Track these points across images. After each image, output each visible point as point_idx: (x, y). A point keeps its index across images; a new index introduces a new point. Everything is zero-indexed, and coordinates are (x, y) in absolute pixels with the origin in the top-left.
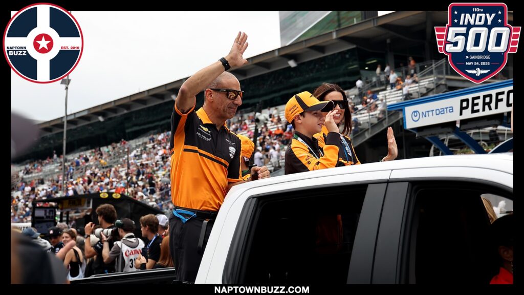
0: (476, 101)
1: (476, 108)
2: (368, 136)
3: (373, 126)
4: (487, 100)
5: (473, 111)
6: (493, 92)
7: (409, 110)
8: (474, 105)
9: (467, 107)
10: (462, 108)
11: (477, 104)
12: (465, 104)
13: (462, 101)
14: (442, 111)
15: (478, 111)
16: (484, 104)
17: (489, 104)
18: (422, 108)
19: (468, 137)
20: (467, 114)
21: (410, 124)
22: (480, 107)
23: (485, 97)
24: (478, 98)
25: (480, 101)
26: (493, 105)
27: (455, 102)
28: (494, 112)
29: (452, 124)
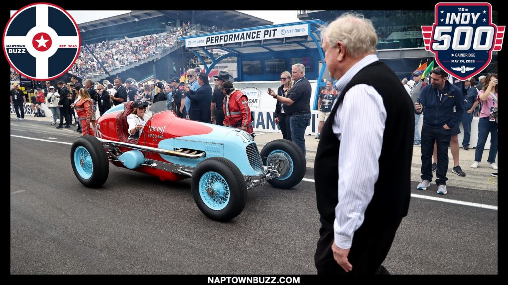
2: (168, 53)
3: (171, 49)
4: (217, 38)
5: (211, 42)
6: (219, 35)
7: (187, 40)
8: (212, 40)
9: (209, 41)
10: (207, 41)
12: (208, 39)
14: (200, 42)
16: (216, 40)
18: (191, 39)
20: (209, 43)
21: (187, 46)
22: (214, 41)
24: (214, 37)
25: (214, 39)
26: (219, 40)
27: (205, 38)
28: (219, 43)
29: (203, 47)
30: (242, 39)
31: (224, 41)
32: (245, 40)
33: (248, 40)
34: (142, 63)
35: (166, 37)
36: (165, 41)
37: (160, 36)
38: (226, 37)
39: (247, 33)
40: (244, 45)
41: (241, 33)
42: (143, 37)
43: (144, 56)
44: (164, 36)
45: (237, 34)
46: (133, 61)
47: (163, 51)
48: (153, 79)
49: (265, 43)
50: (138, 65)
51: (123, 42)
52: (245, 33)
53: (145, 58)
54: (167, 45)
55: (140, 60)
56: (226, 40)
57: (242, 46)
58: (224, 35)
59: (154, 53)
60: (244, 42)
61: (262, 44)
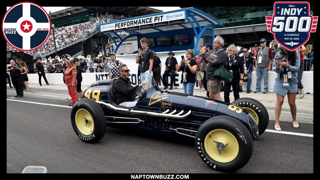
0: (119, 24)
1: (119, 26)
2: (92, 35)
3: (93, 33)
4: (122, 24)
5: (119, 27)
6: (124, 22)
7: (102, 27)
8: (119, 25)
9: (117, 26)
10: (116, 26)
11: (120, 25)
13: (116, 24)
14: (111, 27)
15: (120, 27)
16: (121, 25)
17: (123, 25)
18: (105, 26)
19: (117, 35)
20: (117, 28)
21: (102, 30)
22: (120, 26)
23: (122, 23)
24: (120, 23)
25: (120, 24)
26: (124, 26)
27: (114, 24)
28: (124, 27)
29: (113, 31)
30: (140, 24)
31: (127, 26)
32: (142, 25)
33: (143, 24)
34: (74, 43)
35: (89, 24)
36: (89, 27)
37: (85, 25)
38: (128, 23)
39: (143, 20)
40: (141, 28)
41: (138, 20)
42: (74, 25)
43: (75, 38)
44: (88, 24)
45: (136, 20)
46: (68, 42)
47: (88, 34)
48: (82, 54)
49: (156, 25)
50: (71, 45)
51: (60, 30)
52: (141, 19)
53: (75, 40)
54: (90, 30)
55: (72, 41)
56: (128, 25)
57: (139, 28)
58: (127, 21)
59: (81, 36)
60: (141, 26)
61: (154, 26)
